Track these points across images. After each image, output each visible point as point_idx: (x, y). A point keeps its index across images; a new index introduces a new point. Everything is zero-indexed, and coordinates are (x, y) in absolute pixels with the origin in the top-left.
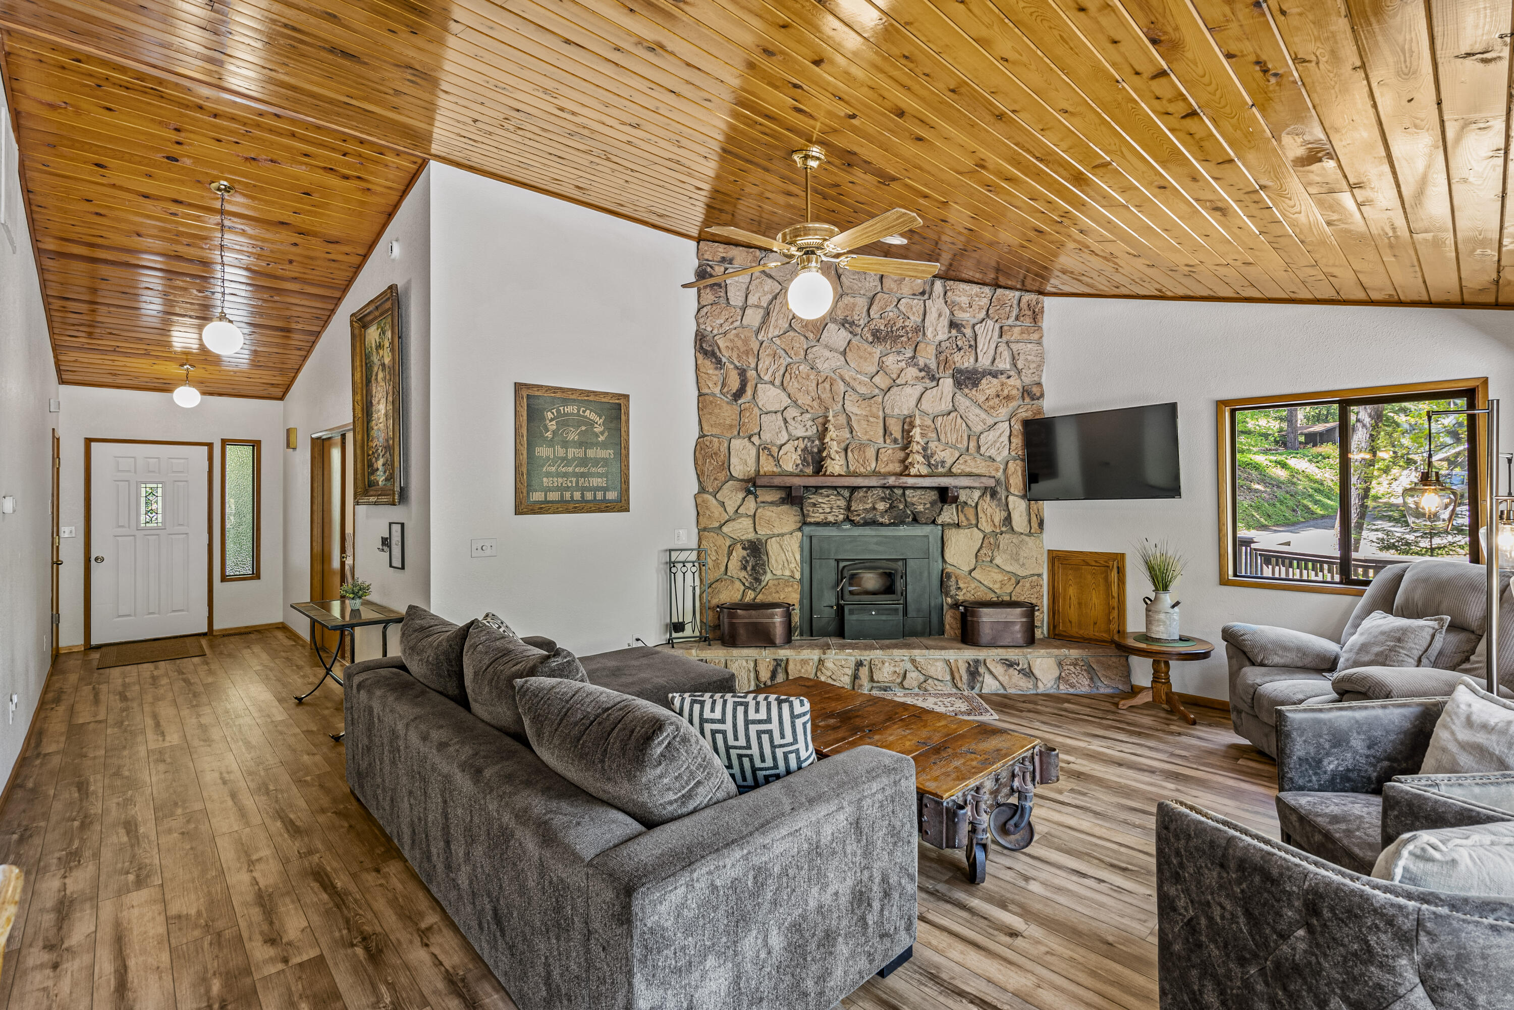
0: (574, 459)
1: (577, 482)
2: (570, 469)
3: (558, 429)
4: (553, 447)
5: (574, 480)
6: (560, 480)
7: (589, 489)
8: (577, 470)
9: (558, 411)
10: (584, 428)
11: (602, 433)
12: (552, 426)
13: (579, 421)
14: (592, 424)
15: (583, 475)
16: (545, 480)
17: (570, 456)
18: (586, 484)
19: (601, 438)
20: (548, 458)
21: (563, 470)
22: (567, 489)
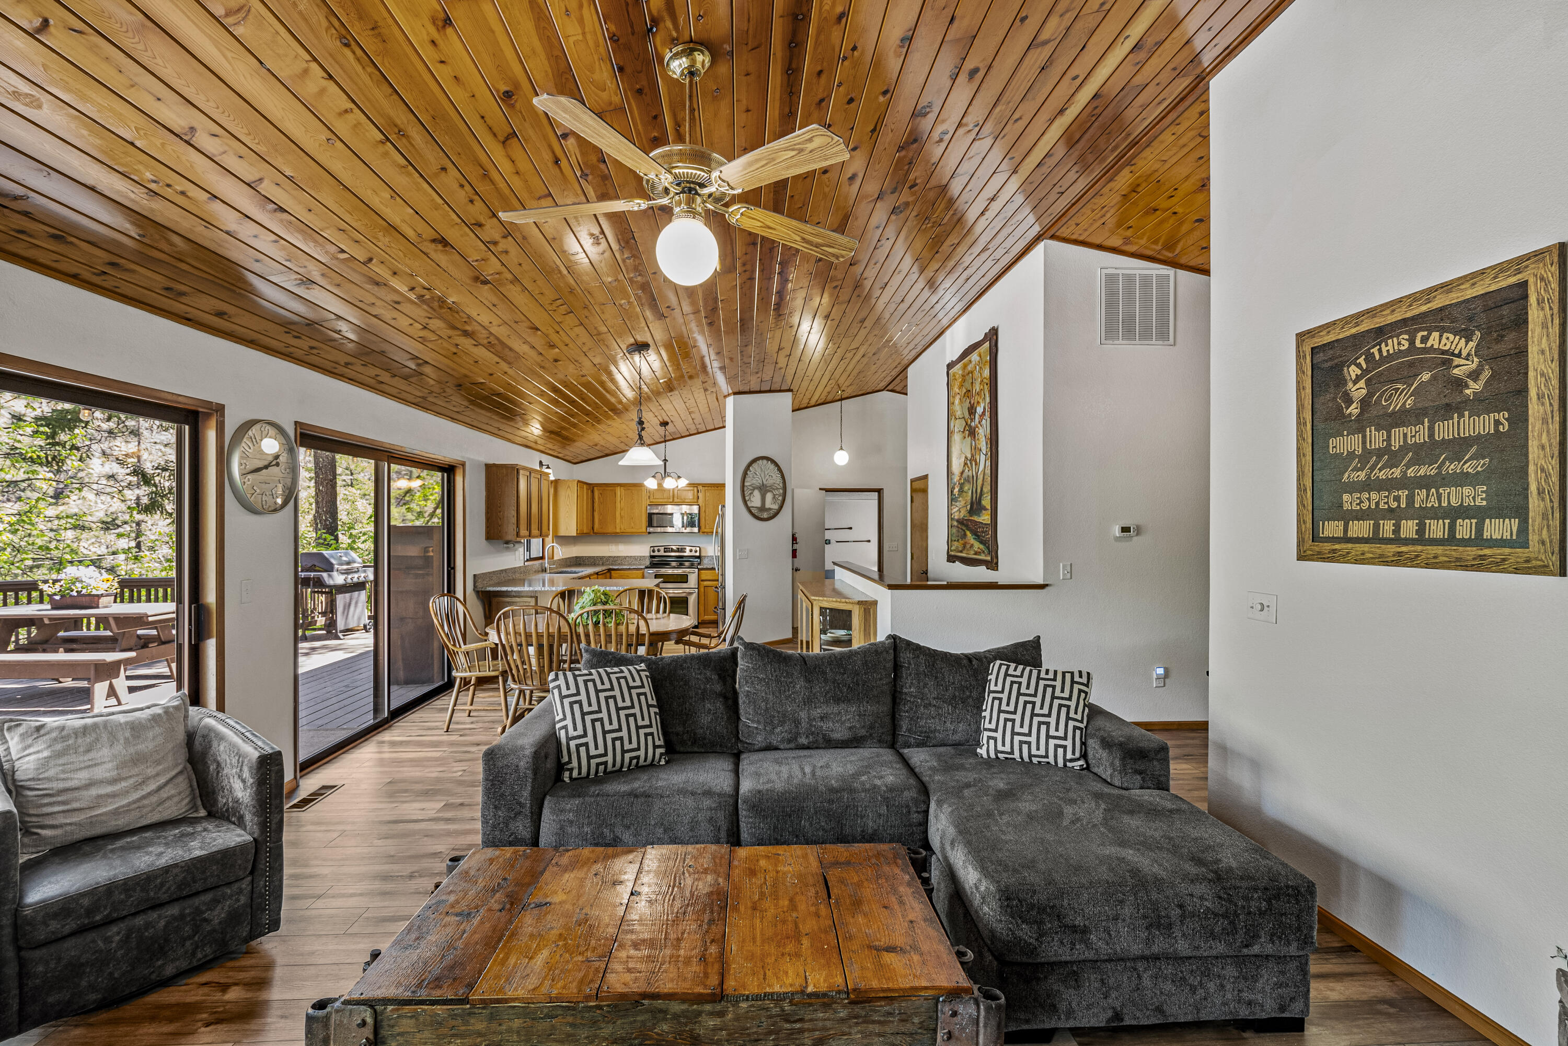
0: (1405, 448)
1: (1411, 499)
2: (1397, 472)
3: (1370, 395)
4: (1362, 430)
5: (1404, 494)
6: (1374, 496)
7: (1436, 513)
8: (1410, 473)
9: (1369, 357)
10: (1426, 376)
11: (1475, 375)
12: (1358, 391)
13: (1411, 364)
14: (1446, 359)
15: (1425, 483)
16: (1346, 497)
17: (1396, 445)
18: (1433, 502)
19: (1473, 388)
20: (1351, 454)
21: (1382, 475)
22: (1391, 513)
